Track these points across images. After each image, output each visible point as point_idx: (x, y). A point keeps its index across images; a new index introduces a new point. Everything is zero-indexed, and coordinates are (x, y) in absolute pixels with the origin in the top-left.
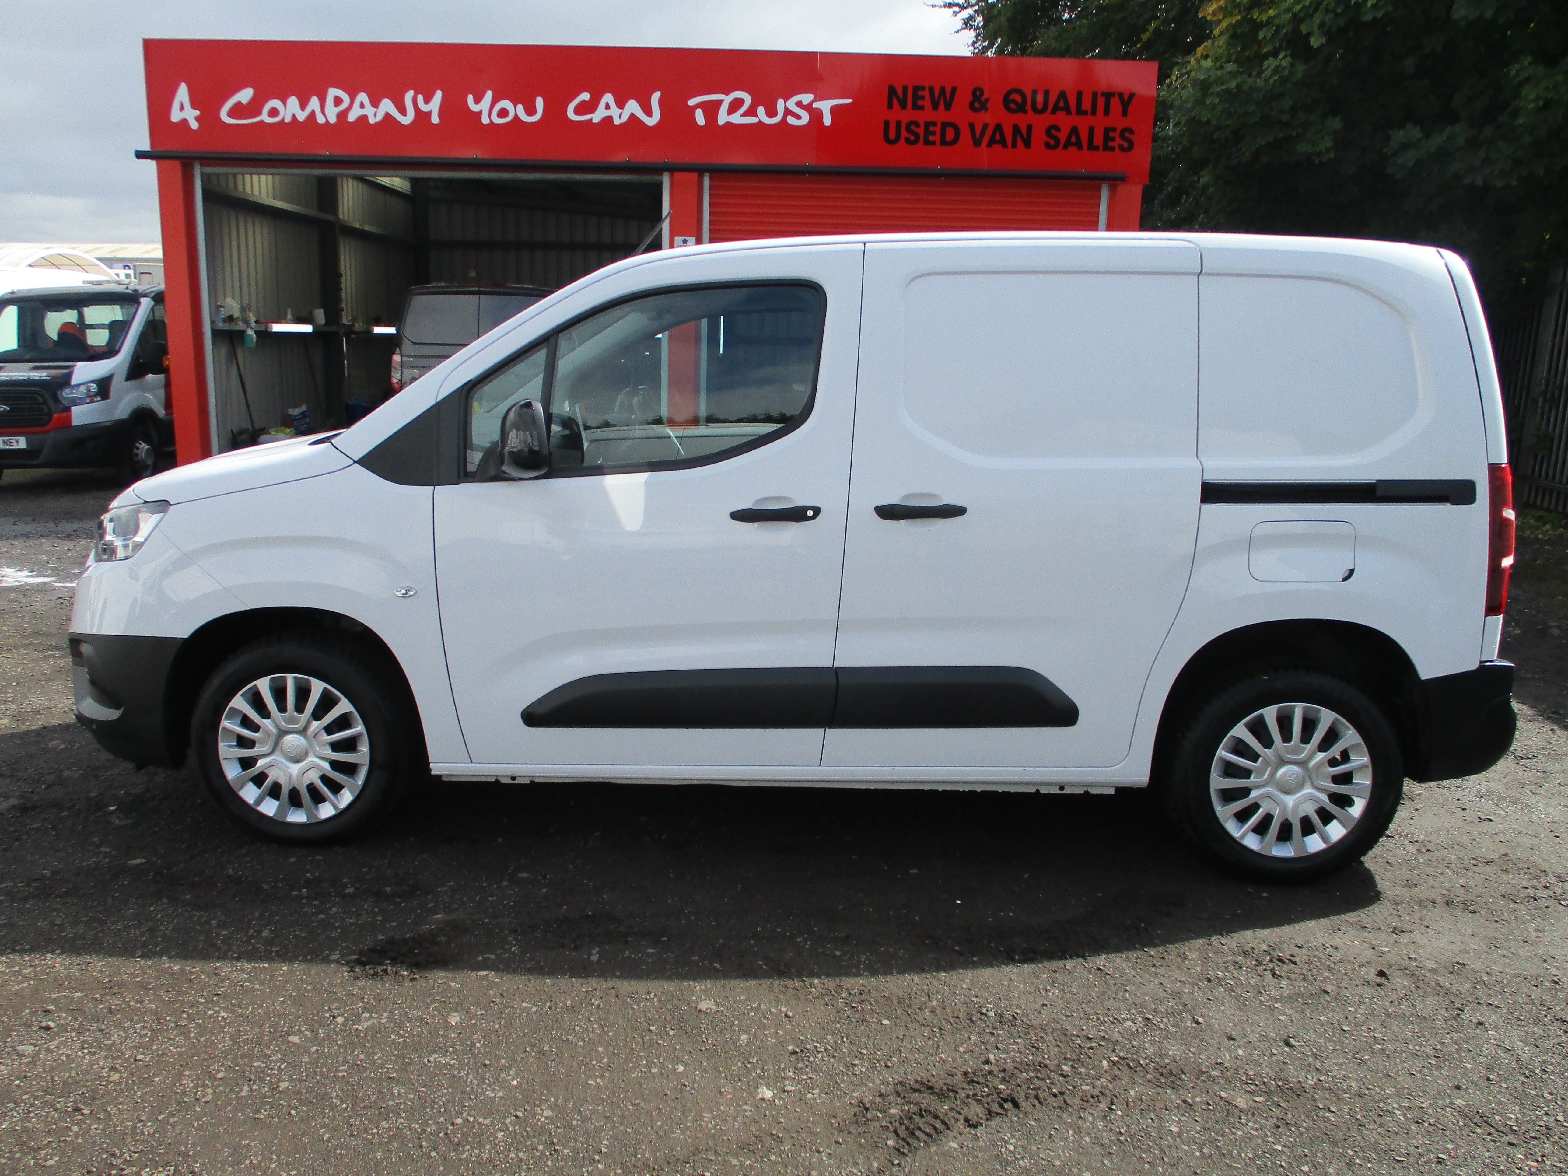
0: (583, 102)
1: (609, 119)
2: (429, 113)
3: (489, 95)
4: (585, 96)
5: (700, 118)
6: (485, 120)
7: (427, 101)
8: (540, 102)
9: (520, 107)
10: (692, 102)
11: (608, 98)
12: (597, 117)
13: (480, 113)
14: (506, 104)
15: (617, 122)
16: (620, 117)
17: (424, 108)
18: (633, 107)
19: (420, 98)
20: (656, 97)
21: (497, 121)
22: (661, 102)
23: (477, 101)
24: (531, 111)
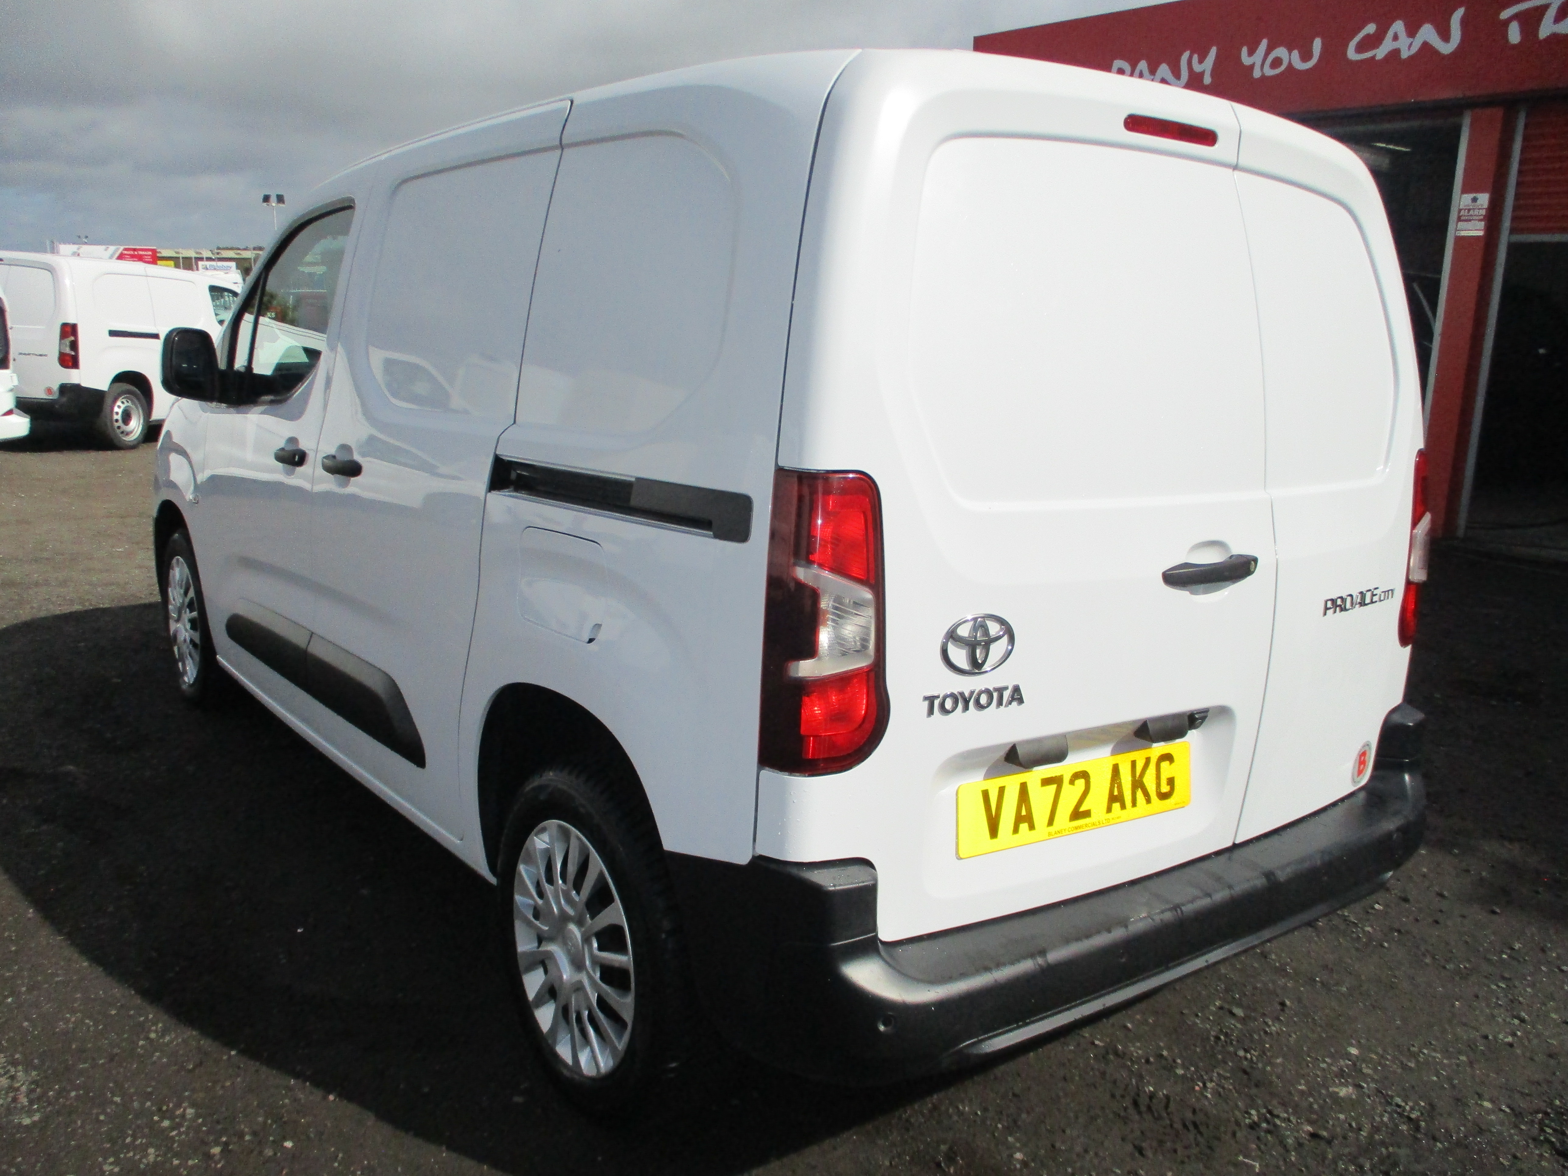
0: (1368, 36)
1: (1396, 53)
2: (1202, 74)
3: (1264, 43)
4: (1371, 29)
5: (1514, 34)
6: (1257, 74)
7: (1201, 61)
8: (1317, 45)
9: (1295, 54)
10: (1505, 15)
11: (1398, 26)
12: (1380, 53)
13: (1252, 67)
14: (1281, 52)
15: (1405, 55)
16: (1408, 47)
17: (1197, 68)
18: (1428, 33)
19: (1195, 57)
20: (1458, 14)
21: (1269, 72)
22: (1464, 22)
23: (1251, 53)
24: (1306, 56)
